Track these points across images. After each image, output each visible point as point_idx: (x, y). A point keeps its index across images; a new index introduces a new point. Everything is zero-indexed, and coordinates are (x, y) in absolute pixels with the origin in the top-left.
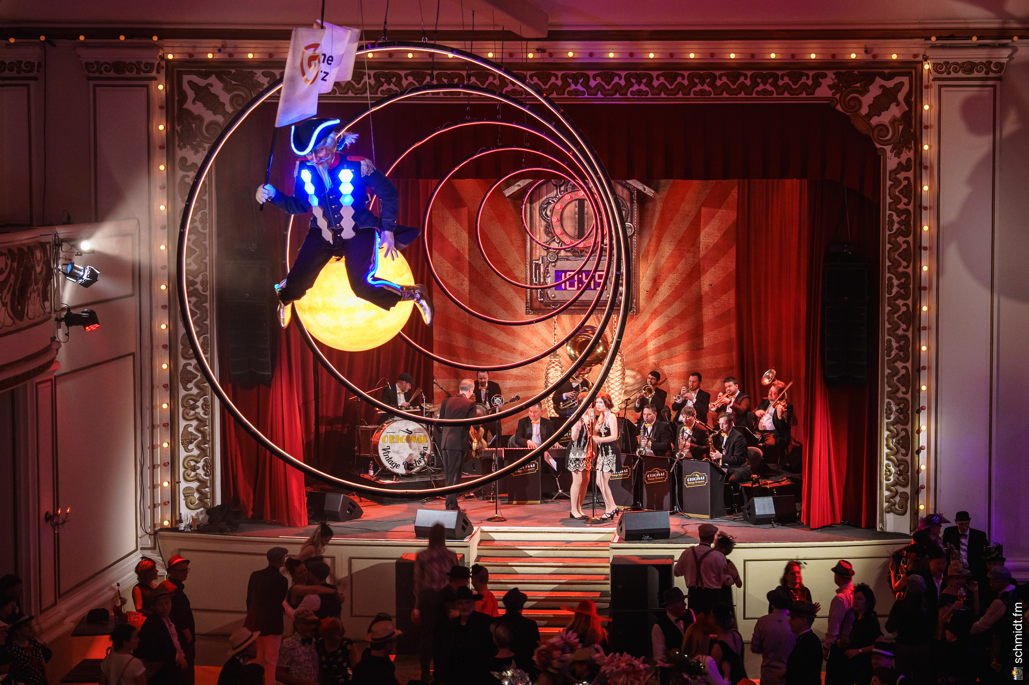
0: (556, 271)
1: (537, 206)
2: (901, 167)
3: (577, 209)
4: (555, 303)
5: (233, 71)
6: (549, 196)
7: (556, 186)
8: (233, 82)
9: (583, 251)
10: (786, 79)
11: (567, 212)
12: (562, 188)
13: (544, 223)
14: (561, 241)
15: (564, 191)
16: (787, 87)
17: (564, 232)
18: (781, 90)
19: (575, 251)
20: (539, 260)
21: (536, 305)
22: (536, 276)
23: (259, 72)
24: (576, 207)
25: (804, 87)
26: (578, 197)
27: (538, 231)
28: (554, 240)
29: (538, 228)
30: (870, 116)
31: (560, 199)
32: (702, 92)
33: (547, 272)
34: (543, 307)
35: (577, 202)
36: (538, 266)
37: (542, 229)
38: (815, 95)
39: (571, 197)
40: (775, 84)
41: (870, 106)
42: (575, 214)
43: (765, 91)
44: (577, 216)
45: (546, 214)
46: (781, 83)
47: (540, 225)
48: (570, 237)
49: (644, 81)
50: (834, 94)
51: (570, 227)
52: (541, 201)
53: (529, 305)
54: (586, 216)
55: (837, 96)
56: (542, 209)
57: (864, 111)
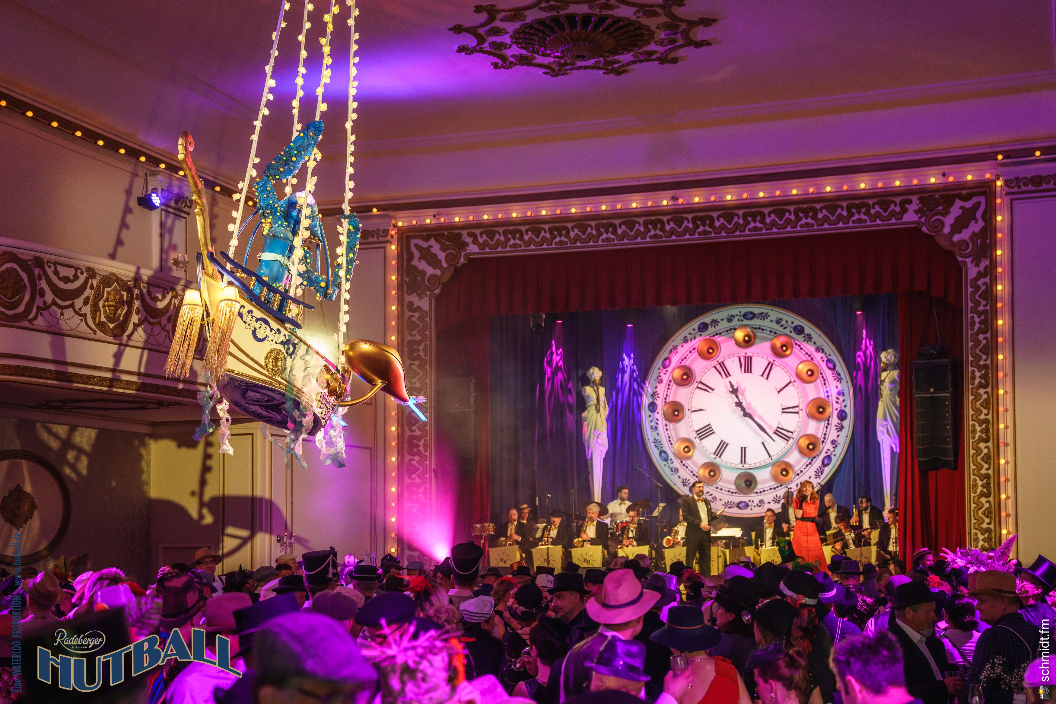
2: (980, 275)
5: (446, 233)
8: (447, 243)
10: (877, 208)
16: (878, 215)
18: (873, 218)
23: (464, 233)
25: (893, 214)
30: (952, 234)
32: (807, 225)
38: (904, 220)
40: (867, 213)
41: (952, 226)
43: (860, 220)
46: (873, 211)
49: (759, 218)
50: (920, 218)
55: (923, 220)
57: (947, 230)
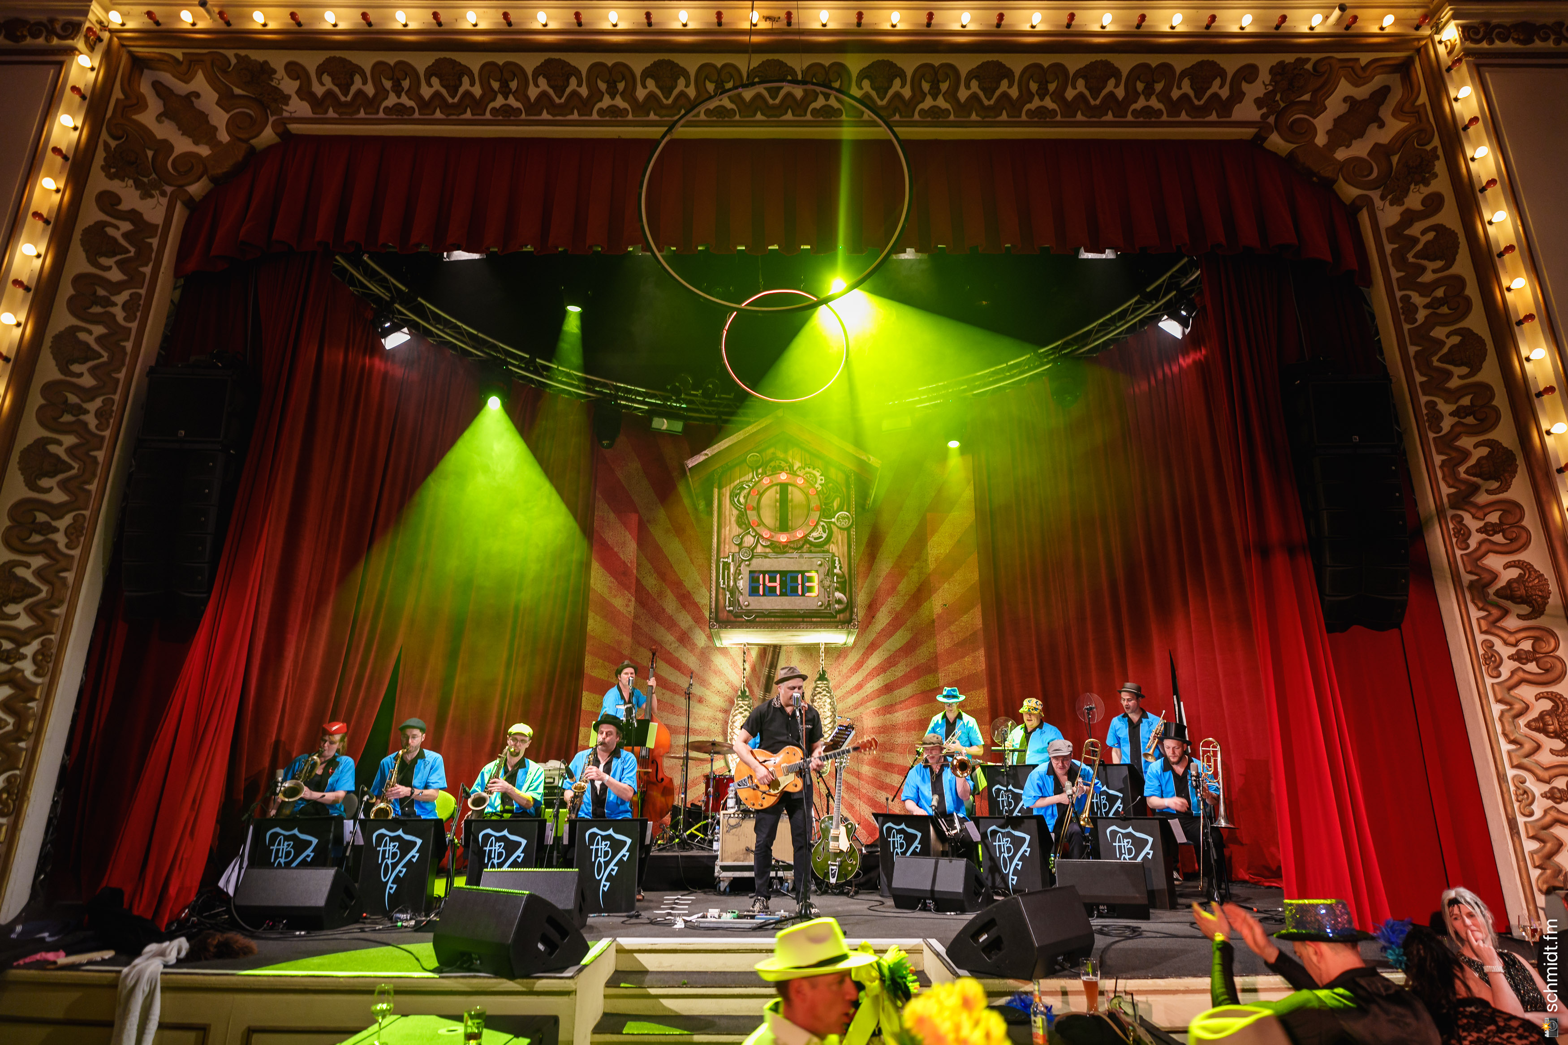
0: (751, 572)
1: (727, 491)
2: (1413, 216)
3: (778, 496)
4: (749, 613)
5: (233, 58)
6: (742, 479)
7: (752, 468)
8: (236, 88)
9: (787, 546)
10: (1186, 87)
11: (765, 500)
12: (760, 471)
13: (735, 512)
14: (757, 533)
15: (762, 474)
16: (1186, 103)
17: (761, 523)
18: (1175, 107)
19: (776, 547)
20: (728, 557)
21: (723, 615)
22: (723, 579)
23: (276, 58)
24: (777, 493)
25: (1215, 102)
26: (779, 481)
27: (728, 522)
28: (749, 533)
29: (728, 518)
30: (1331, 147)
31: (756, 483)
33: (738, 572)
34: (733, 618)
35: (778, 488)
36: (726, 566)
37: (733, 519)
38: (1233, 118)
39: (771, 481)
41: (1329, 132)
42: (776, 501)
43: (1148, 110)
44: (778, 504)
45: (738, 501)
47: (731, 514)
48: (769, 529)
50: (1265, 115)
51: (769, 517)
52: (732, 485)
53: (713, 615)
54: (790, 504)
55: (1271, 120)
56: (733, 495)
57: (1321, 140)
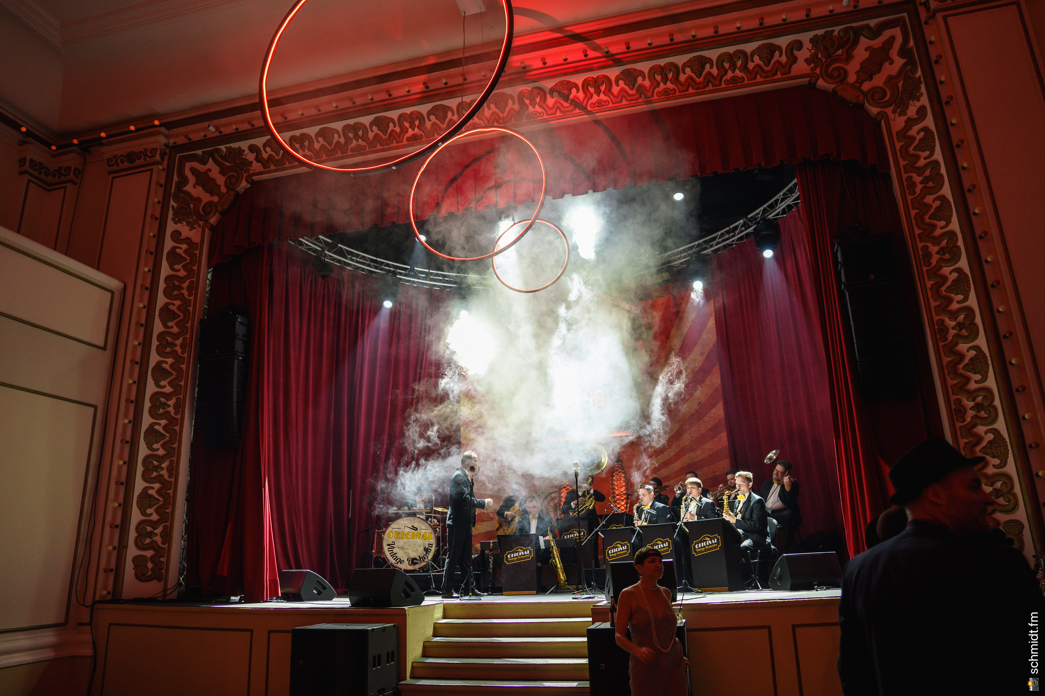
2: (911, 122)
5: (224, 149)
8: (227, 164)
10: (756, 60)
16: (758, 69)
18: (752, 74)
23: (245, 147)
25: (778, 67)
30: (860, 82)
32: (666, 91)
38: (793, 74)
40: (744, 68)
41: (857, 73)
43: (734, 79)
46: (751, 66)
49: (603, 88)
50: (813, 69)
55: (818, 71)
57: (852, 78)
